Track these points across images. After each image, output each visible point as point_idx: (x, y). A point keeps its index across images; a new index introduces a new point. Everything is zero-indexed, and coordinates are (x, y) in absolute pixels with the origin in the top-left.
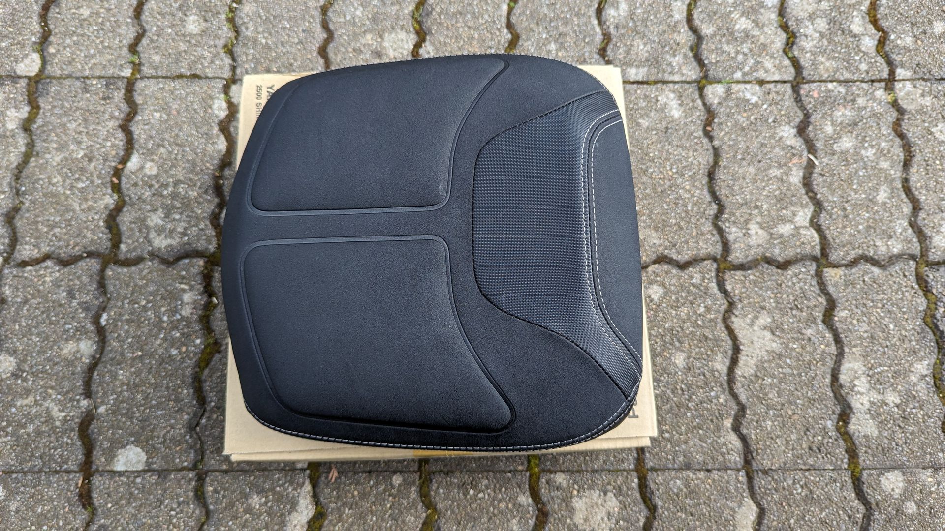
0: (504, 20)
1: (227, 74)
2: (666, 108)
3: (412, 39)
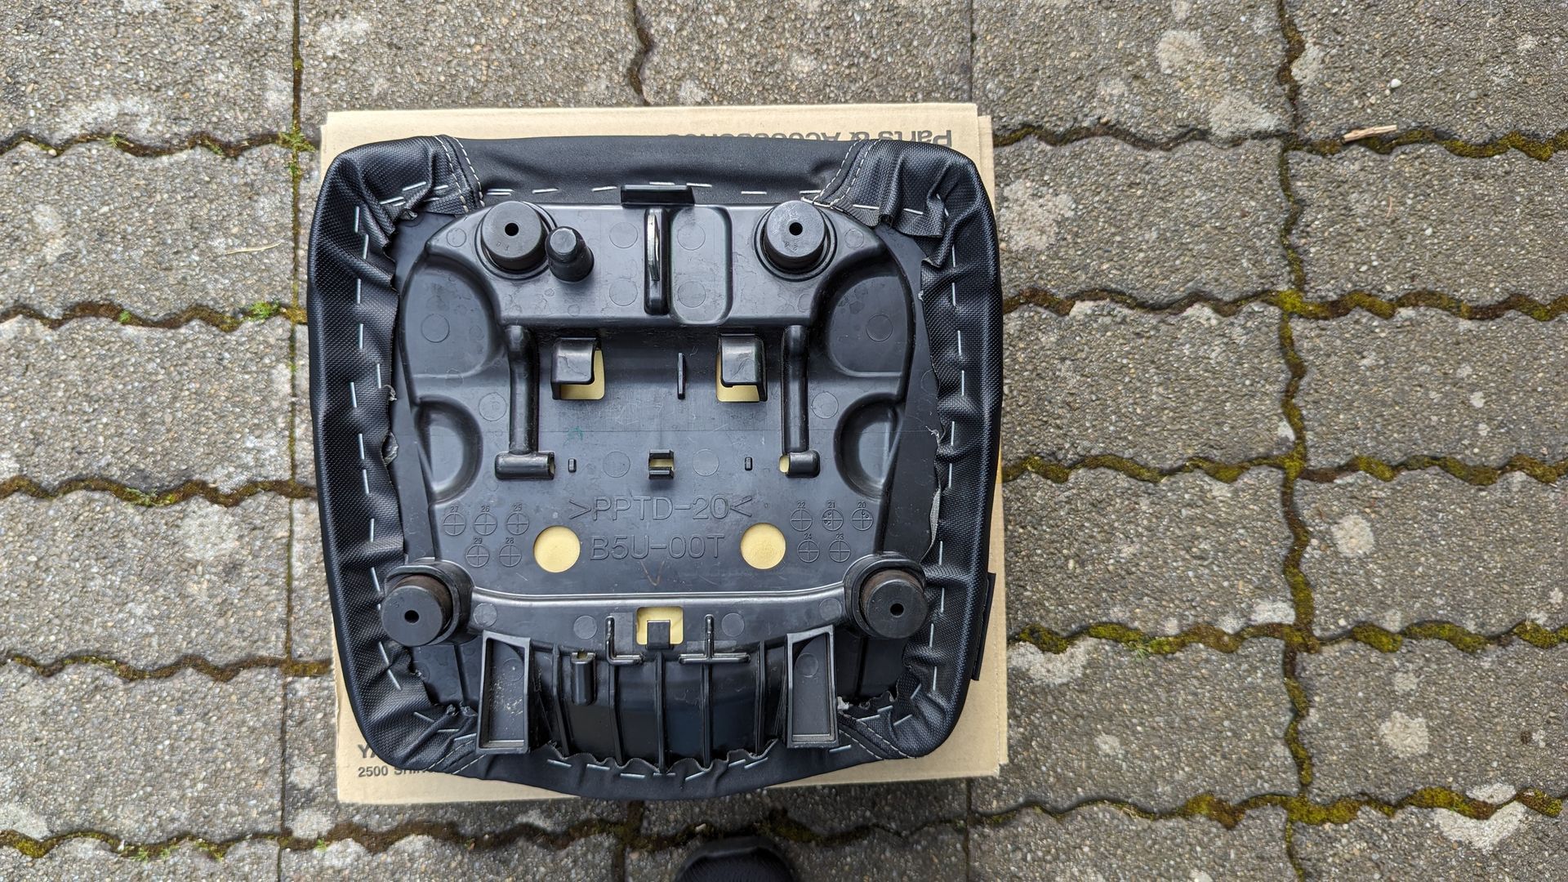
0: (158, 333)
1: (272, 847)
2: (350, 43)
3: (200, 507)
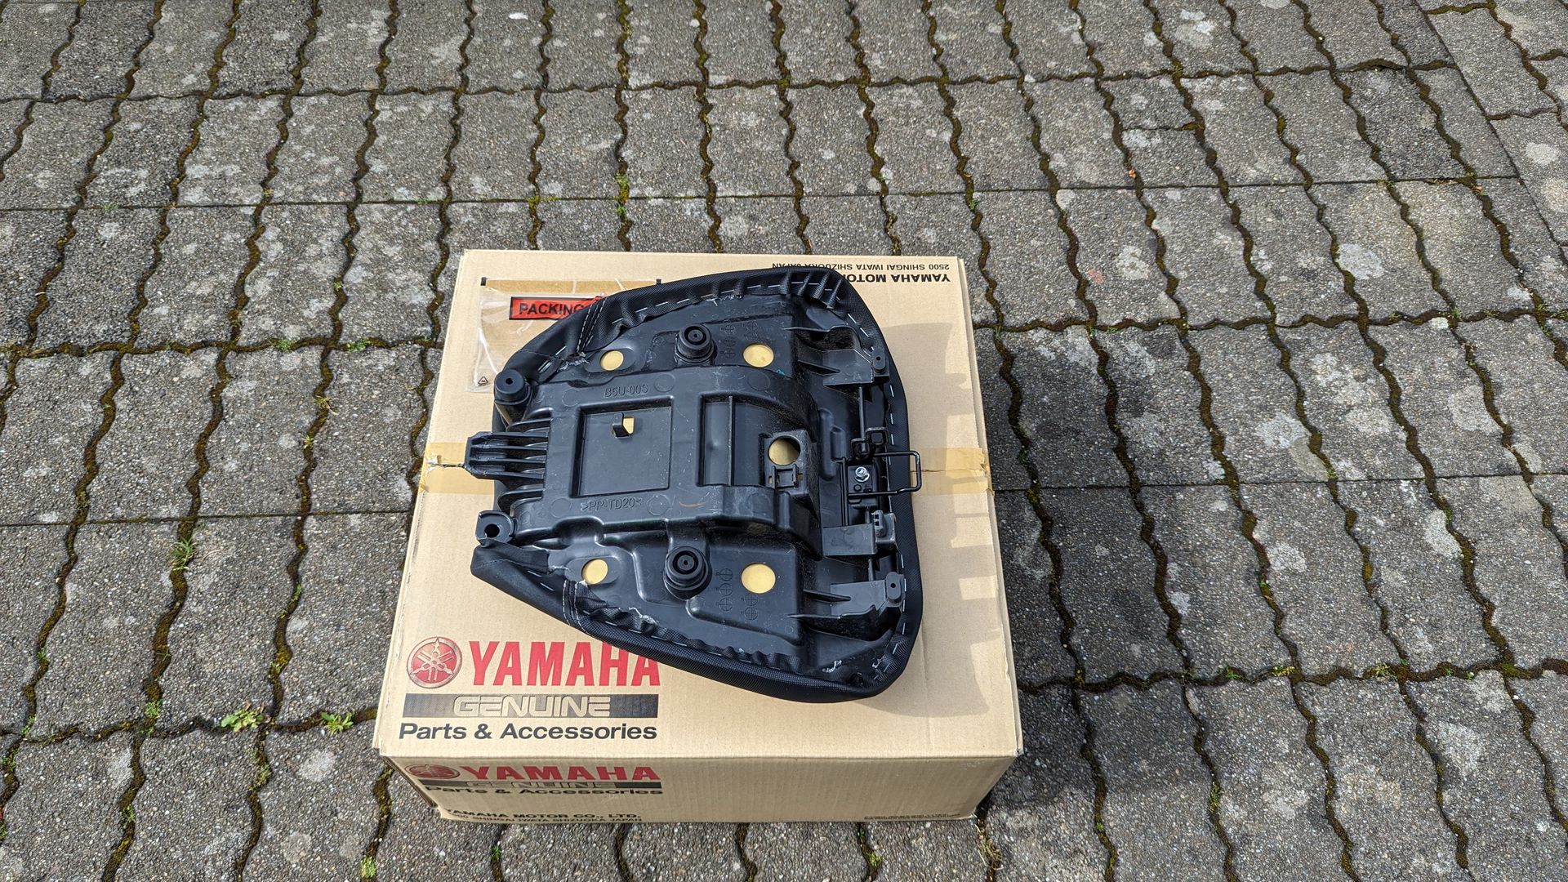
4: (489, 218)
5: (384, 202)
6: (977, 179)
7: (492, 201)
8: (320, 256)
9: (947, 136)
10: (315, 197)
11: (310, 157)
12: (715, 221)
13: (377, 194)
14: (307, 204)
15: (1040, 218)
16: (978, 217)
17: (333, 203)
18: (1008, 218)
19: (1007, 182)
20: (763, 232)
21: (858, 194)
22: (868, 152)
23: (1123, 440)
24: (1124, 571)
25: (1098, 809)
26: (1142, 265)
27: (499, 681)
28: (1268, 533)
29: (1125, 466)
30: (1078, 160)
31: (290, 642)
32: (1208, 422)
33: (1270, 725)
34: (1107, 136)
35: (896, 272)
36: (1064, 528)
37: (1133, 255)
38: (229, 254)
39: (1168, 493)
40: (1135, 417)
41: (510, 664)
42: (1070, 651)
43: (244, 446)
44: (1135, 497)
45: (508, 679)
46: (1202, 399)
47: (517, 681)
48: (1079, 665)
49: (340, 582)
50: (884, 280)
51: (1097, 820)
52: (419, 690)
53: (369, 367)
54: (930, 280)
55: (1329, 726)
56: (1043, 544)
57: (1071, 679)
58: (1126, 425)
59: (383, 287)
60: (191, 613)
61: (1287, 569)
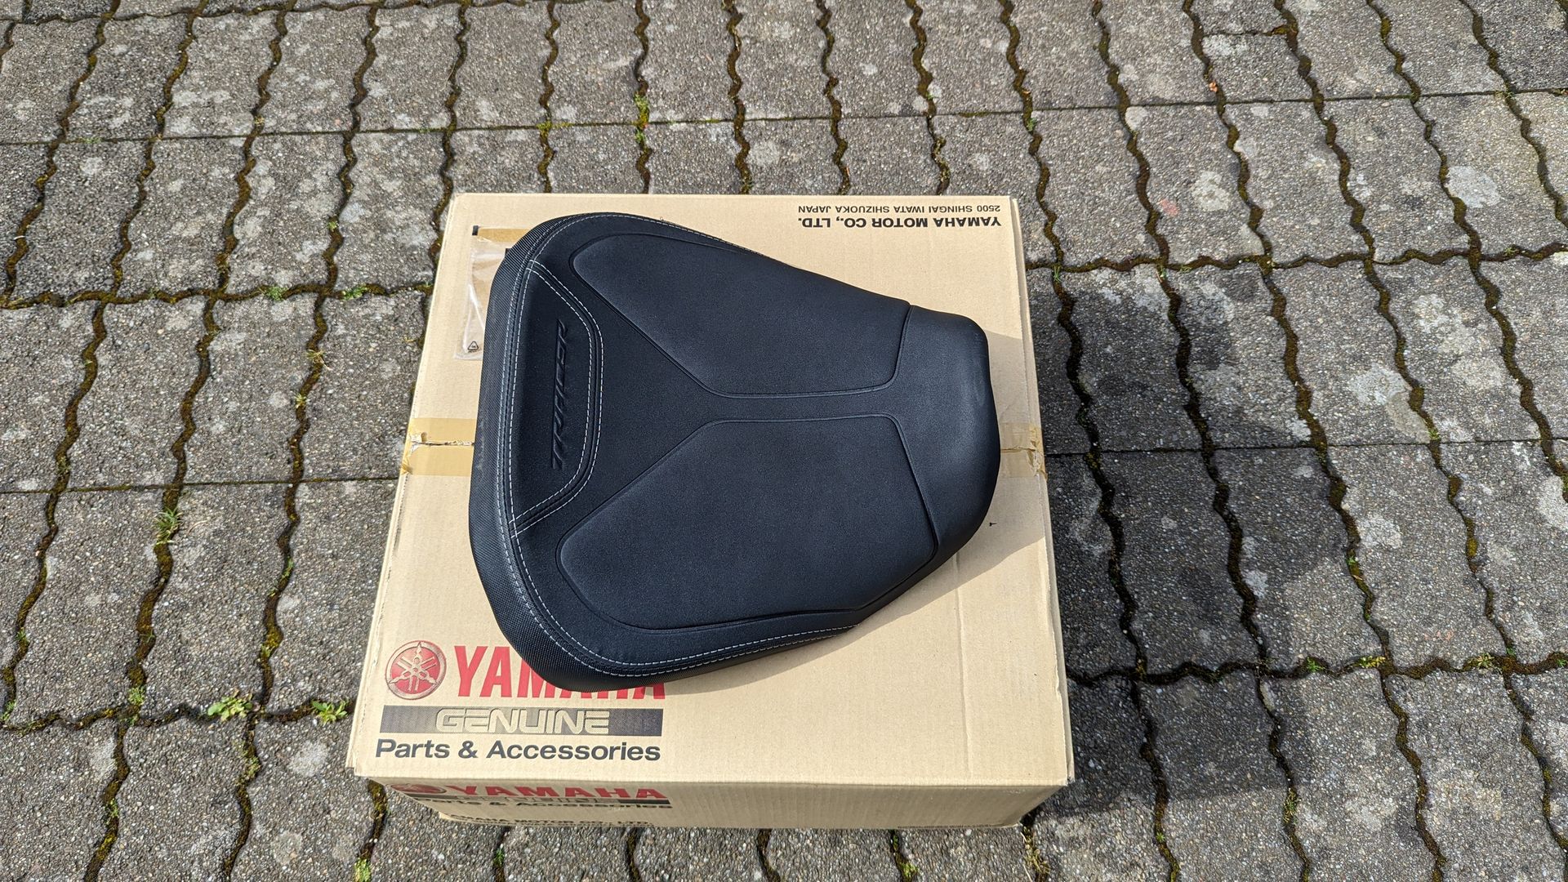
4: (496, 147)
5: (383, 131)
6: (1036, 96)
7: (500, 128)
8: (314, 193)
9: (1003, 46)
10: (309, 126)
11: (305, 81)
12: (743, 147)
13: (375, 122)
14: (301, 134)
15: (1106, 141)
16: (1037, 139)
17: (328, 133)
18: (1070, 141)
19: (1070, 99)
20: (795, 160)
21: (903, 114)
22: (915, 66)
23: (1195, 396)
24: (1194, 546)
25: (1158, 817)
26: (1222, 193)
27: (486, 692)
28: (1359, 503)
29: (1197, 427)
30: (1151, 71)
31: (280, 623)
32: (1293, 375)
33: (1356, 723)
34: (1185, 43)
35: (939, 215)
36: (1127, 497)
37: (1212, 182)
38: (218, 191)
39: (1245, 457)
40: (1210, 370)
41: (499, 673)
42: (1131, 637)
43: (233, 406)
44: (1208, 462)
45: (497, 689)
46: (1287, 349)
47: (506, 693)
48: (1140, 654)
49: (334, 556)
50: (925, 225)
51: (1157, 830)
52: (399, 702)
53: (366, 317)
54: (977, 224)
55: (1422, 725)
56: (1103, 515)
57: (1132, 669)
58: (1199, 379)
59: (382, 227)
60: (176, 591)
61: (1380, 545)
